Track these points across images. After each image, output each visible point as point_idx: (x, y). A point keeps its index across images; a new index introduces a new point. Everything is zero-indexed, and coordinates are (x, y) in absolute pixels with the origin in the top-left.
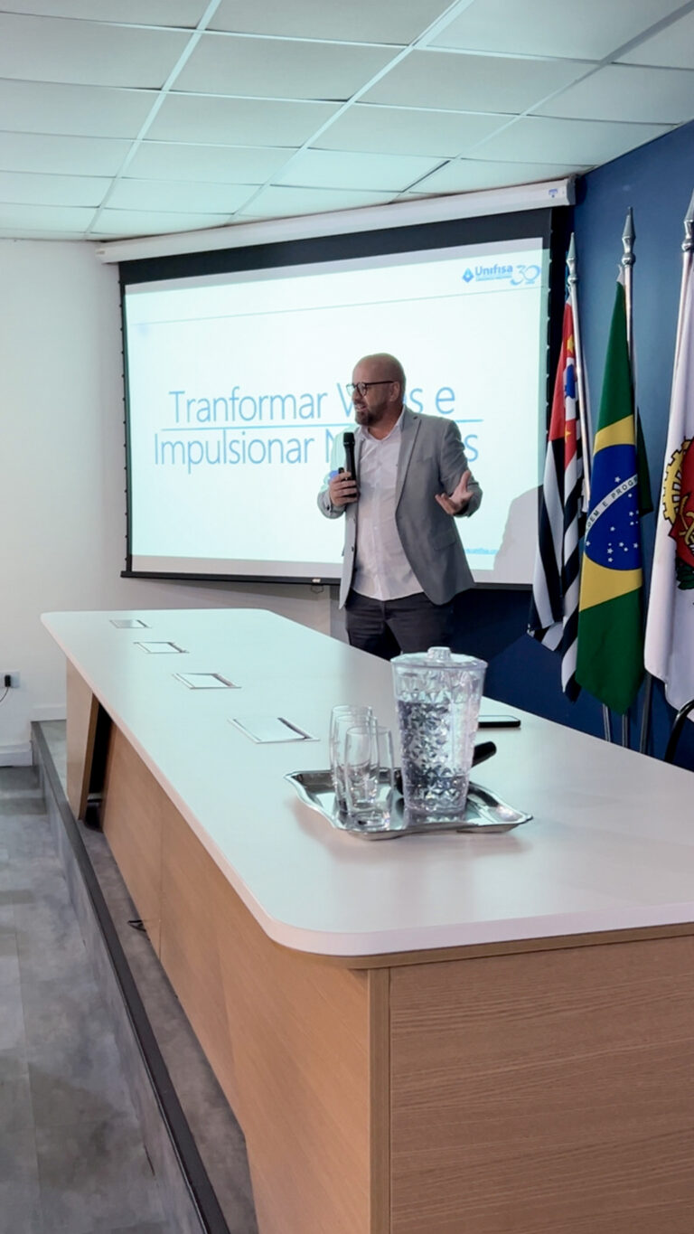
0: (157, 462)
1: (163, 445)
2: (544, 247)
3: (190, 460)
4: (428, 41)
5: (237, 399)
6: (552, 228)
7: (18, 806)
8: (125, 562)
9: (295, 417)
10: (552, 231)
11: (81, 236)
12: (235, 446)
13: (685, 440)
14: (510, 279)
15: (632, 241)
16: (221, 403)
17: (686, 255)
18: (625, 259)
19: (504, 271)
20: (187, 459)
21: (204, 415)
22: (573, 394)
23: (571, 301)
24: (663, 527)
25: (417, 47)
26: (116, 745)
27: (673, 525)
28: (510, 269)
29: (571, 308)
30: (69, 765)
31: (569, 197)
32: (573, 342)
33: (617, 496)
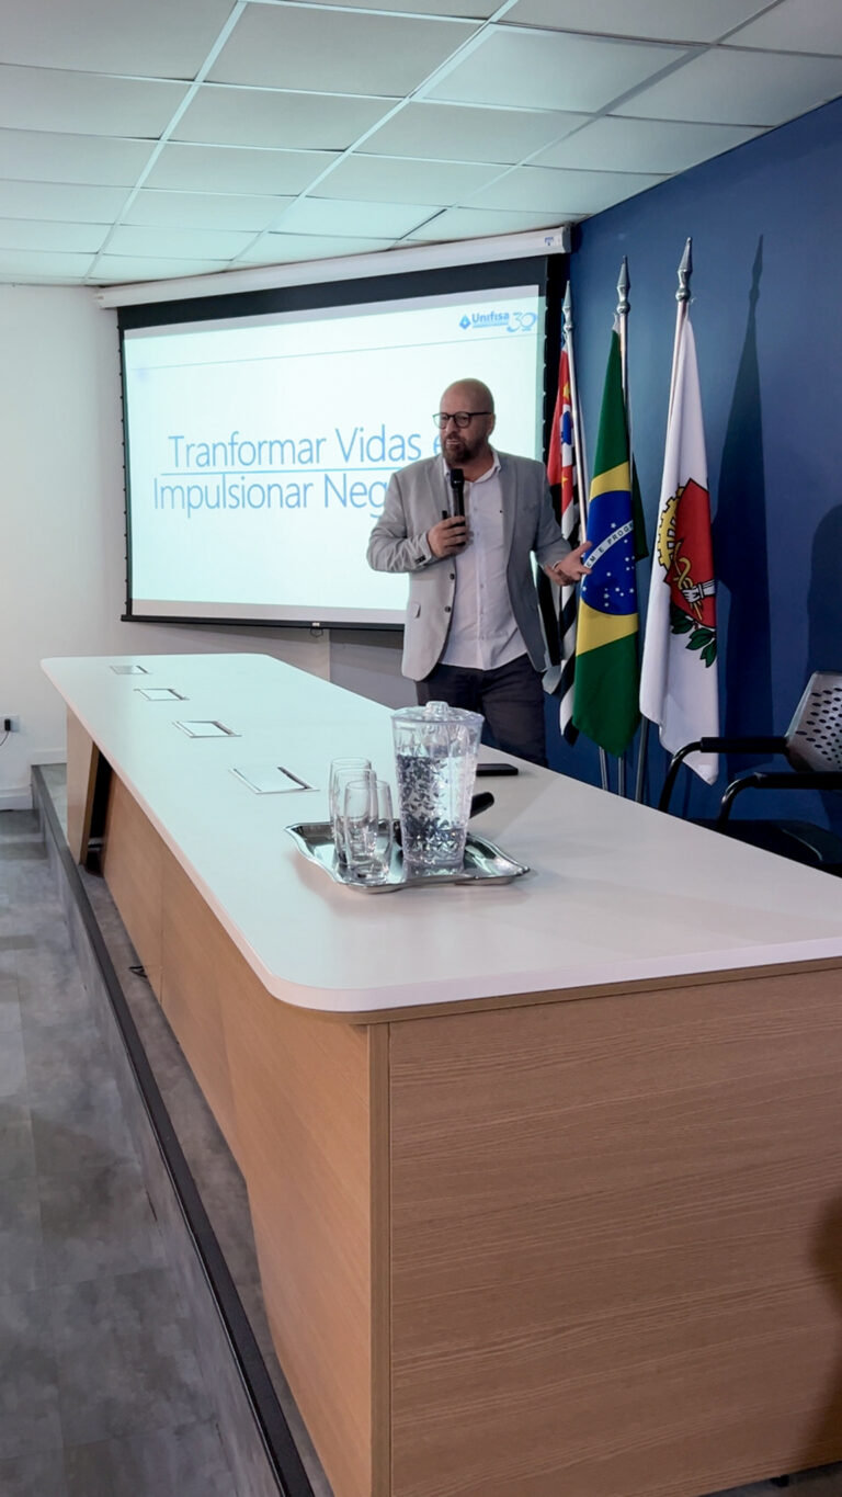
0: (156, 507)
1: (163, 490)
2: (540, 295)
3: (190, 505)
4: (425, 93)
5: (236, 444)
6: (549, 275)
7: (18, 851)
8: (125, 606)
9: (294, 462)
10: (547, 279)
11: (79, 281)
12: (234, 491)
13: (679, 487)
14: (506, 326)
15: (627, 289)
16: (220, 448)
17: (680, 304)
18: (620, 308)
19: (501, 318)
20: (186, 504)
21: (203, 460)
22: (569, 441)
23: (567, 348)
24: (658, 573)
25: (413, 99)
26: (116, 793)
27: (668, 571)
28: (507, 316)
29: (567, 356)
30: (70, 809)
31: (564, 245)
32: (569, 389)
33: (613, 542)
